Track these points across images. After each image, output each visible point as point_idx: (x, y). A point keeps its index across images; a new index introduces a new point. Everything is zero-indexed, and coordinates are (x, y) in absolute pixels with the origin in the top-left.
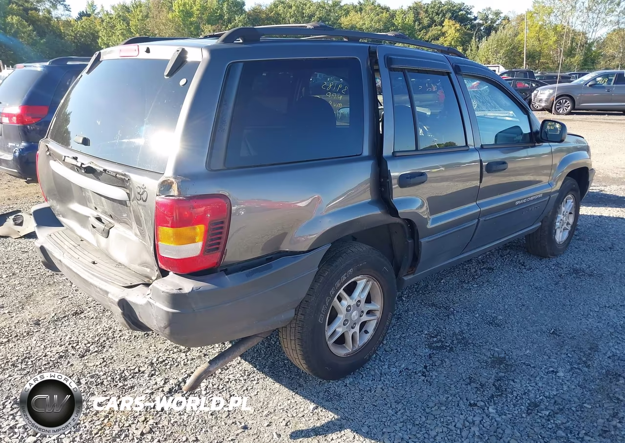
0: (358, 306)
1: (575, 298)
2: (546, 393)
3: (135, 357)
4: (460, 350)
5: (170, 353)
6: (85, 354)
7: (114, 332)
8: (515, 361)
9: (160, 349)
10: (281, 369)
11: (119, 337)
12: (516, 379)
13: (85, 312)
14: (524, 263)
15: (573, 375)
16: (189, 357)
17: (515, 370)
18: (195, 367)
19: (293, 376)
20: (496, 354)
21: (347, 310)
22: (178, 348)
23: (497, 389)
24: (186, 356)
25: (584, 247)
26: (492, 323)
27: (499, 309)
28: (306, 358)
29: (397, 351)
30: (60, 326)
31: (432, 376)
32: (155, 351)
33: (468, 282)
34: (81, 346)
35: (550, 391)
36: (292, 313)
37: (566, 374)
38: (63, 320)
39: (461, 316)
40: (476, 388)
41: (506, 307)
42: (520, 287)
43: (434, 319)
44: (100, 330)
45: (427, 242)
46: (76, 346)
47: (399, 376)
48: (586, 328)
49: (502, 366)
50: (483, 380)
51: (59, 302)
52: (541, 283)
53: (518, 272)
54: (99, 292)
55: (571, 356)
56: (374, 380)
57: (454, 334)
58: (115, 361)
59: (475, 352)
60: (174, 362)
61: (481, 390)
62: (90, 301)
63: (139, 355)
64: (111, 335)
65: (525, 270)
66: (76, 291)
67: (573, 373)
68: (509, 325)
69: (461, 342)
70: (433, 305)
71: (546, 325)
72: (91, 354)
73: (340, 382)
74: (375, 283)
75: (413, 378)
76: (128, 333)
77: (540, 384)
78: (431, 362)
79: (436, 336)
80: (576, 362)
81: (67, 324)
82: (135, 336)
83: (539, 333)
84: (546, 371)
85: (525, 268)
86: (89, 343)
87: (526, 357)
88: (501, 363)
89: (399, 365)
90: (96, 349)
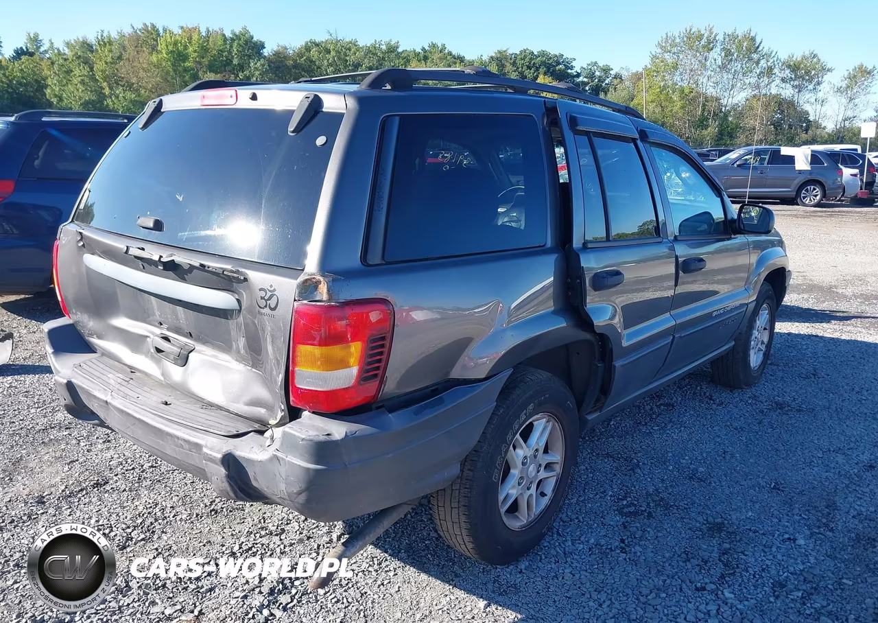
0: (535, 457)
1: (788, 441)
2: (790, 568)
3: (204, 545)
4: (661, 515)
5: (256, 537)
6: (127, 544)
7: (163, 509)
8: (738, 528)
9: (239, 532)
10: (423, 554)
11: (173, 517)
12: (747, 551)
13: (111, 482)
14: (711, 396)
15: (815, 543)
16: (286, 542)
17: (741, 539)
18: (298, 555)
19: (443, 563)
20: (710, 519)
21: (523, 464)
22: (266, 530)
23: (725, 565)
24: (281, 540)
25: (780, 374)
26: (691, 478)
27: (696, 458)
28: (474, 533)
29: (579, 521)
30: (76, 504)
31: (635, 553)
32: (232, 535)
33: (646, 424)
34: (118, 532)
35: (795, 566)
36: (456, 470)
37: (807, 541)
38: (80, 495)
39: (650, 469)
40: (698, 565)
41: (704, 455)
42: (714, 428)
43: (615, 475)
44: (141, 508)
45: (622, 366)
46: (110, 533)
47: (590, 555)
48: (814, 480)
49: (722, 534)
50: (706, 555)
51: (66, 468)
52: (739, 422)
53: (707, 409)
54: (182, 446)
55: (806, 517)
56: (558, 562)
57: (648, 494)
58: (175, 553)
59: (682, 518)
60: (265, 550)
61: (706, 568)
62: (115, 465)
63: (210, 542)
64: (159, 514)
65: (714, 406)
66: (88, 451)
67: (816, 540)
68: (715, 479)
69: (660, 505)
70: (608, 455)
71: (763, 478)
72: (135, 544)
73: (511, 567)
74: (556, 424)
75: (609, 556)
76: (185, 510)
77: (779, 557)
78: (629, 534)
79: (625, 498)
80: (814, 525)
81: (87, 500)
82: (197, 515)
83: (757, 488)
84: (781, 538)
85: (715, 403)
86: (129, 527)
87: (750, 521)
88: (720, 530)
89: (586, 539)
90: (142, 536)
